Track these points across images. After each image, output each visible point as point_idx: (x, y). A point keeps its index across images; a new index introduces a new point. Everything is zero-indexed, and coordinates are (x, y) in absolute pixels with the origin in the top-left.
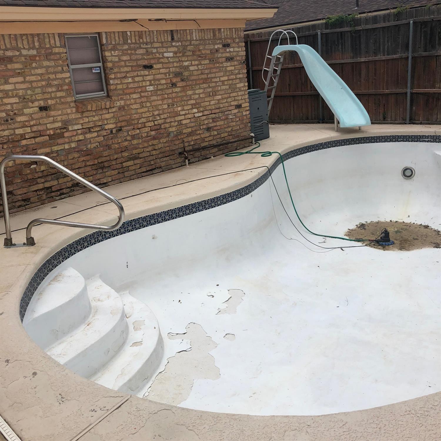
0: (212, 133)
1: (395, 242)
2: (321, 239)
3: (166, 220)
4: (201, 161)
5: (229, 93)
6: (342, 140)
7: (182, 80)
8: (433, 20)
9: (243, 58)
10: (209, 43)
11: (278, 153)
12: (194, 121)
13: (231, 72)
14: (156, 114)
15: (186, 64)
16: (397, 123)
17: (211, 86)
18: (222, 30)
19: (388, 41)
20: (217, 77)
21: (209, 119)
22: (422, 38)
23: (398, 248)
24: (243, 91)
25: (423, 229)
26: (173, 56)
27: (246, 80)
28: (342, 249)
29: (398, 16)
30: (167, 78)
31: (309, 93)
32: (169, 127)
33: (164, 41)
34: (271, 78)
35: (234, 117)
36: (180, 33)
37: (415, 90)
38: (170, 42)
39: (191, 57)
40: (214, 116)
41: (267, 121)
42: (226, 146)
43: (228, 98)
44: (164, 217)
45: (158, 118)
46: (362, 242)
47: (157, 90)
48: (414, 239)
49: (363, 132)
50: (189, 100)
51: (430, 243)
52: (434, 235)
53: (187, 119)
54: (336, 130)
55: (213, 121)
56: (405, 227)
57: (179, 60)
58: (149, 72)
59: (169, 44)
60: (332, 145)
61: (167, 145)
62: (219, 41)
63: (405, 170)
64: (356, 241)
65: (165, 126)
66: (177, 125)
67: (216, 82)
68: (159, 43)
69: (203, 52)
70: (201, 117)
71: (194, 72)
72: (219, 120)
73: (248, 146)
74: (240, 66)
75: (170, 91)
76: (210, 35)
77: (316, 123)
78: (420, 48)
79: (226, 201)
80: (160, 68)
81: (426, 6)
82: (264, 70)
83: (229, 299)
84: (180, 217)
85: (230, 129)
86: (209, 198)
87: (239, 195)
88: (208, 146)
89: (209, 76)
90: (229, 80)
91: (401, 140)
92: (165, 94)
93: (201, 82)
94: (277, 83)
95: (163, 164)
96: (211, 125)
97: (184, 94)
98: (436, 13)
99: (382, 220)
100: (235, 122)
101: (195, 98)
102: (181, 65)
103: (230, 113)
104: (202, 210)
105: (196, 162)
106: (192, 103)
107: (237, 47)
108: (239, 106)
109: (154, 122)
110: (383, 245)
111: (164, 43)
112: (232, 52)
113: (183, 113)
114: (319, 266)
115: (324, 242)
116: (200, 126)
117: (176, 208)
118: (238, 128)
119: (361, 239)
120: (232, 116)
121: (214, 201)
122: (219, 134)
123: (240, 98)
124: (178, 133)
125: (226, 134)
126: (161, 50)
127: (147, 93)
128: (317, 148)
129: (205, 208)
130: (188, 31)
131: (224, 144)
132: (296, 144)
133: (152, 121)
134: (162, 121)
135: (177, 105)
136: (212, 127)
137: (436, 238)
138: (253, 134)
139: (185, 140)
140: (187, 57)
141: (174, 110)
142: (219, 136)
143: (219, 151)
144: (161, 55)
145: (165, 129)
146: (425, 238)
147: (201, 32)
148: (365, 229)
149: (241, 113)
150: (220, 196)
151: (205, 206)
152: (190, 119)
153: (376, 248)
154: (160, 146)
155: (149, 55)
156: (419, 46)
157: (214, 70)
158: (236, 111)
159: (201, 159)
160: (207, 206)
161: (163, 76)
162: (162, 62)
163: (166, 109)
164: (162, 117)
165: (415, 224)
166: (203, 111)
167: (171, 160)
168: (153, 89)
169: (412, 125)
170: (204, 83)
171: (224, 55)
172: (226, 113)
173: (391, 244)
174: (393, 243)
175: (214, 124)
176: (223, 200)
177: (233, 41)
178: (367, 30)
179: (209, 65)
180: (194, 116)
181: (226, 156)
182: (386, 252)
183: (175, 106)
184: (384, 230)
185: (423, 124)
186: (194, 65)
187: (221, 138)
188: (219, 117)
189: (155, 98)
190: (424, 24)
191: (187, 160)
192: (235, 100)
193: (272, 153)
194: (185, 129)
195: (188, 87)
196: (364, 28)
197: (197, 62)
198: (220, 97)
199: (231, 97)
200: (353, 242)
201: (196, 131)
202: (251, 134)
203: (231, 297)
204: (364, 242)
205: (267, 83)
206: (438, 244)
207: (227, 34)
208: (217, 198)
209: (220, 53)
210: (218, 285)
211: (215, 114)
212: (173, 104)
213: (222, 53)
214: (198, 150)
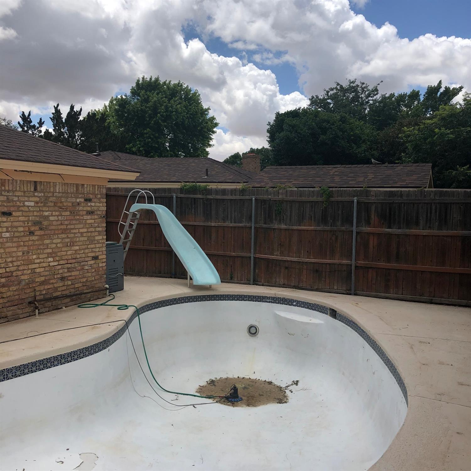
0: (66, 283)
1: (243, 398)
2: (173, 396)
3: (16, 376)
4: (51, 311)
5: (86, 245)
6: (194, 297)
7: (41, 229)
8: (270, 199)
9: (104, 213)
10: (71, 196)
11: (134, 306)
12: (48, 270)
13: (90, 225)
14: (9, 261)
15: (46, 214)
16: (242, 283)
17: (69, 236)
18: (86, 186)
19: (235, 212)
20: (76, 229)
21: (64, 268)
22: (262, 213)
23: (246, 405)
24: (101, 243)
25: (267, 386)
26: (34, 205)
27: (105, 233)
28: (194, 406)
29: (243, 191)
30: (25, 226)
31: (162, 248)
32: (21, 275)
33: (26, 190)
34: (127, 232)
35: (90, 268)
36: (44, 185)
37: (258, 255)
38: (32, 192)
39: (52, 207)
40: (69, 266)
41: (123, 274)
42: (80, 296)
43: (85, 249)
44: (15, 373)
45: (11, 265)
46: (213, 399)
47: (14, 237)
48: (260, 395)
49: (213, 290)
50: (46, 249)
51: (274, 399)
52: (277, 391)
53: (42, 267)
54: (189, 287)
55: (69, 271)
56: (251, 383)
57: (40, 210)
58: (7, 219)
59: (31, 194)
60: (185, 301)
61: (16, 293)
62: (81, 195)
63: (250, 327)
64: (207, 398)
65: (17, 273)
66: (30, 274)
67: (75, 233)
68: (21, 192)
69: (65, 204)
70: (56, 266)
71: (53, 222)
72: (74, 270)
73: (102, 297)
74: (100, 220)
75: (27, 238)
76: (73, 189)
77: (169, 278)
78: (261, 220)
79: (83, 355)
80: (19, 216)
81: (264, 187)
82: (121, 223)
83: (81, 464)
84: (33, 372)
85: (84, 280)
86: (66, 352)
87: (97, 350)
88: (60, 296)
89: (69, 227)
90: (88, 232)
91: (247, 300)
92: (22, 241)
93: (60, 232)
94: (132, 237)
95: (9, 314)
96: (66, 275)
97: (40, 242)
98: (272, 195)
99: (231, 376)
100: (90, 273)
101: (51, 247)
102: (41, 214)
103: (86, 264)
104: (57, 365)
105: (46, 312)
106: (49, 252)
107: (98, 202)
108: (95, 258)
109: (5, 269)
110: (232, 401)
111: (26, 192)
112: (93, 206)
113: (38, 261)
114: (172, 425)
115: (177, 399)
116: (54, 275)
117: (29, 363)
118: (93, 279)
119: (212, 395)
120: (88, 267)
121: (70, 356)
122: (73, 284)
123: (97, 250)
124: (30, 281)
125: (80, 285)
126: (22, 199)
127: (2, 239)
128: (171, 303)
129: (60, 362)
130: (52, 184)
131: (78, 295)
132: (151, 298)
133: (4, 268)
134: (15, 268)
135: (32, 253)
136: (66, 277)
137: (279, 393)
138: (107, 286)
139: (37, 289)
140: (48, 207)
141: (28, 257)
142: (73, 286)
143: (71, 301)
144: (22, 203)
145: (17, 276)
146: (269, 394)
147: (65, 186)
148: (215, 385)
149: (98, 265)
150: (78, 350)
151: (61, 360)
152: (44, 267)
153: (227, 405)
154: (9, 294)
155: (9, 203)
156: (260, 219)
157: (74, 222)
158: (93, 262)
159: (52, 310)
160: (63, 361)
161: (21, 224)
162: (22, 210)
163: (20, 256)
164: (15, 264)
165: (260, 380)
166: (58, 261)
167: (19, 309)
168: (9, 236)
169: (255, 286)
170: (62, 233)
171: (85, 209)
172: (82, 264)
173: (240, 401)
174: (241, 399)
175: (69, 274)
176: (80, 355)
177: (95, 197)
178: (217, 200)
179: (69, 217)
180: (49, 265)
181: (79, 307)
182: (235, 408)
183: (31, 254)
184: (233, 387)
185: (265, 286)
186: (54, 216)
187: (74, 288)
188: (75, 268)
189: (9, 244)
190: (264, 201)
191: (37, 311)
192: (92, 252)
193: (129, 306)
194: (39, 277)
195: (46, 236)
196: (215, 198)
197: (57, 213)
198: (77, 248)
199: (89, 248)
200: (205, 398)
201: (49, 280)
202: (105, 286)
203: (83, 462)
204: (214, 399)
205: (122, 236)
206: (281, 400)
207: (90, 190)
208: (74, 352)
209: (82, 206)
210: (68, 449)
211: (70, 264)
212: (29, 252)
213: (83, 207)
214: (49, 299)
